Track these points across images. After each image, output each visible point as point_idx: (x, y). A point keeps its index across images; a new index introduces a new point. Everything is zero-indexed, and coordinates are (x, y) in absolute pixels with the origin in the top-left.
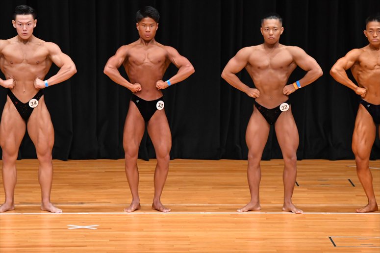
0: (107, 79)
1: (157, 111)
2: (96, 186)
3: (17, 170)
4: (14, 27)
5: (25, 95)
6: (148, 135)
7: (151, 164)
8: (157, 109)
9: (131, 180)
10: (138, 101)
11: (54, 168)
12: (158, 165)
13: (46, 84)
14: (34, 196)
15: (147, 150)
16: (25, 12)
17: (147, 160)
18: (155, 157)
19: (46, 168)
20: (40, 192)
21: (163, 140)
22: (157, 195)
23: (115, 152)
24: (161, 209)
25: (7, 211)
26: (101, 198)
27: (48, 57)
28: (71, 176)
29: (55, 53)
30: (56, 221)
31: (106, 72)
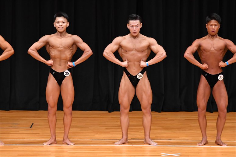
0: (186, 61)
1: (218, 81)
2: (179, 128)
3: (129, 118)
4: (128, 28)
5: (134, 71)
6: (213, 96)
7: (214, 115)
8: (218, 80)
9: (202, 125)
10: (206, 75)
11: (152, 117)
12: (219, 116)
13: (147, 64)
14: (140, 135)
15: (212, 106)
16: (135, 19)
17: (212, 112)
18: (217, 111)
19: (147, 117)
20: (144, 132)
21: (222, 100)
22: (218, 135)
23: (192, 107)
24: (221, 144)
25: (123, 143)
26: (183, 136)
27: (149, 47)
28: (163, 122)
29: (153, 45)
30: (153, 151)
31: (186, 56)
